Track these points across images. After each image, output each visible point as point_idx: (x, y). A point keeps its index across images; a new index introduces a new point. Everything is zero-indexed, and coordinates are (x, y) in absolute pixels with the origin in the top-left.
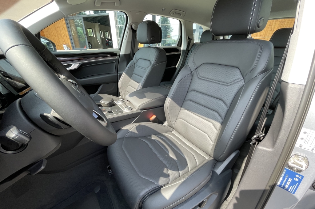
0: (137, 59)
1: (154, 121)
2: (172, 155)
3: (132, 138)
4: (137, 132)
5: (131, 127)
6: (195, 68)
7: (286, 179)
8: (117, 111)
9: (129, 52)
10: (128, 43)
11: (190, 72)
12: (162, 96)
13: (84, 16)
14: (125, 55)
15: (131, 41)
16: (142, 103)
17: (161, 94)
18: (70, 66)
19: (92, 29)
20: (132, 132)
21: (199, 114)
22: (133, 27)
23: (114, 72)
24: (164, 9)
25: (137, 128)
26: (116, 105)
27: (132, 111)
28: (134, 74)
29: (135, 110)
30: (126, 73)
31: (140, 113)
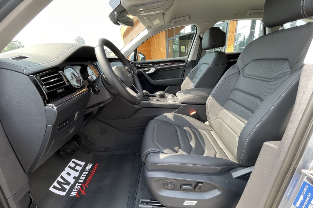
0: (201, 64)
1: (193, 116)
2: (193, 144)
3: (167, 123)
4: (173, 120)
5: (170, 115)
6: (243, 66)
7: (308, 199)
8: (164, 100)
9: (195, 59)
10: (195, 50)
11: (238, 71)
12: (206, 94)
13: (180, 35)
14: (192, 61)
15: (198, 49)
16: (184, 97)
17: (207, 93)
18: (149, 70)
19: (185, 45)
20: (169, 118)
21: (235, 113)
22: (201, 36)
23: (180, 76)
24: (237, 13)
25: (174, 117)
26: (167, 97)
27: (175, 102)
28: (195, 77)
29: (178, 103)
30: (189, 77)
31: (181, 106)
